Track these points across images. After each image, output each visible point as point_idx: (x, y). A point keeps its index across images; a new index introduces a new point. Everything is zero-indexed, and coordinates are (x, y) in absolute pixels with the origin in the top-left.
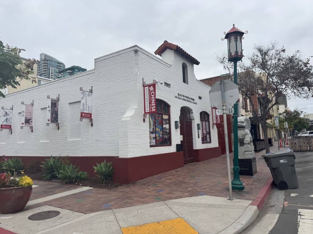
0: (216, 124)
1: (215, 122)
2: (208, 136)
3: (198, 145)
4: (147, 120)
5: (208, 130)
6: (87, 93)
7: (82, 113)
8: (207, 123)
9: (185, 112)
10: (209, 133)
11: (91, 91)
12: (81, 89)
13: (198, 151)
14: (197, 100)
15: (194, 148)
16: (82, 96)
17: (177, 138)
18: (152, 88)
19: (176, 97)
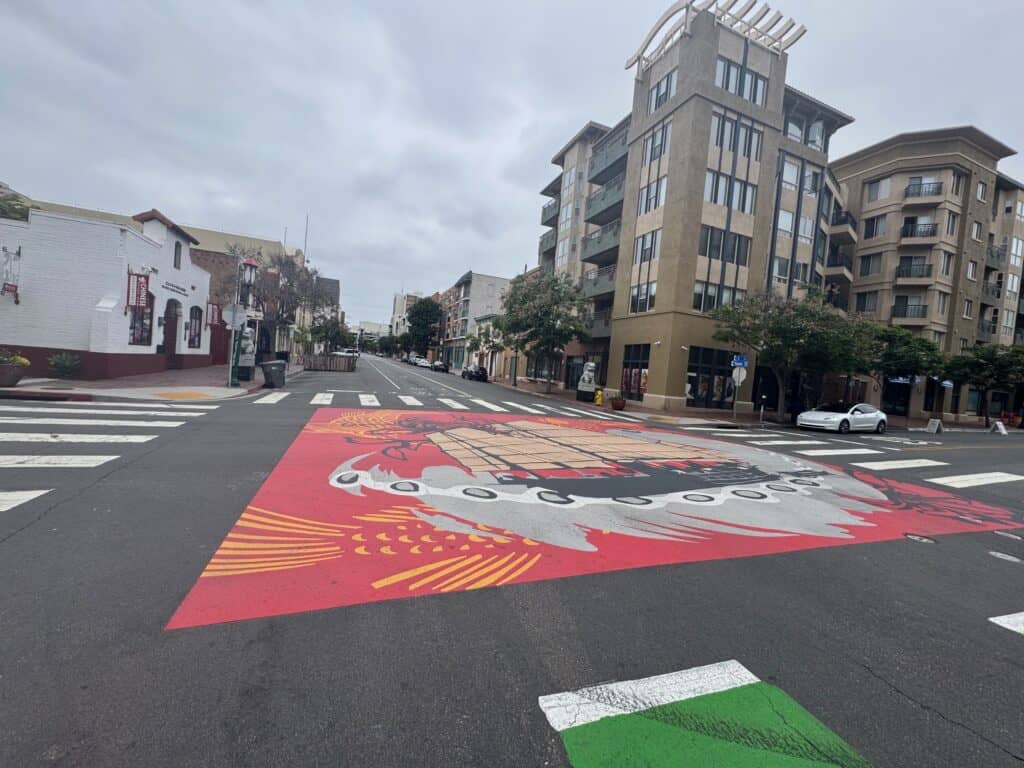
0: (211, 325)
1: (210, 322)
2: (197, 339)
3: (183, 348)
4: (129, 313)
5: (197, 331)
6: (13, 256)
7: (5, 284)
8: (198, 322)
9: (172, 305)
10: (199, 335)
11: (19, 254)
12: (4, 249)
13: (182, 356)
14: (189, 291)
15: (177, 352)
16: (5, 259)
17: (158, 337)
18: (143, 280)
19: (163, 287)
